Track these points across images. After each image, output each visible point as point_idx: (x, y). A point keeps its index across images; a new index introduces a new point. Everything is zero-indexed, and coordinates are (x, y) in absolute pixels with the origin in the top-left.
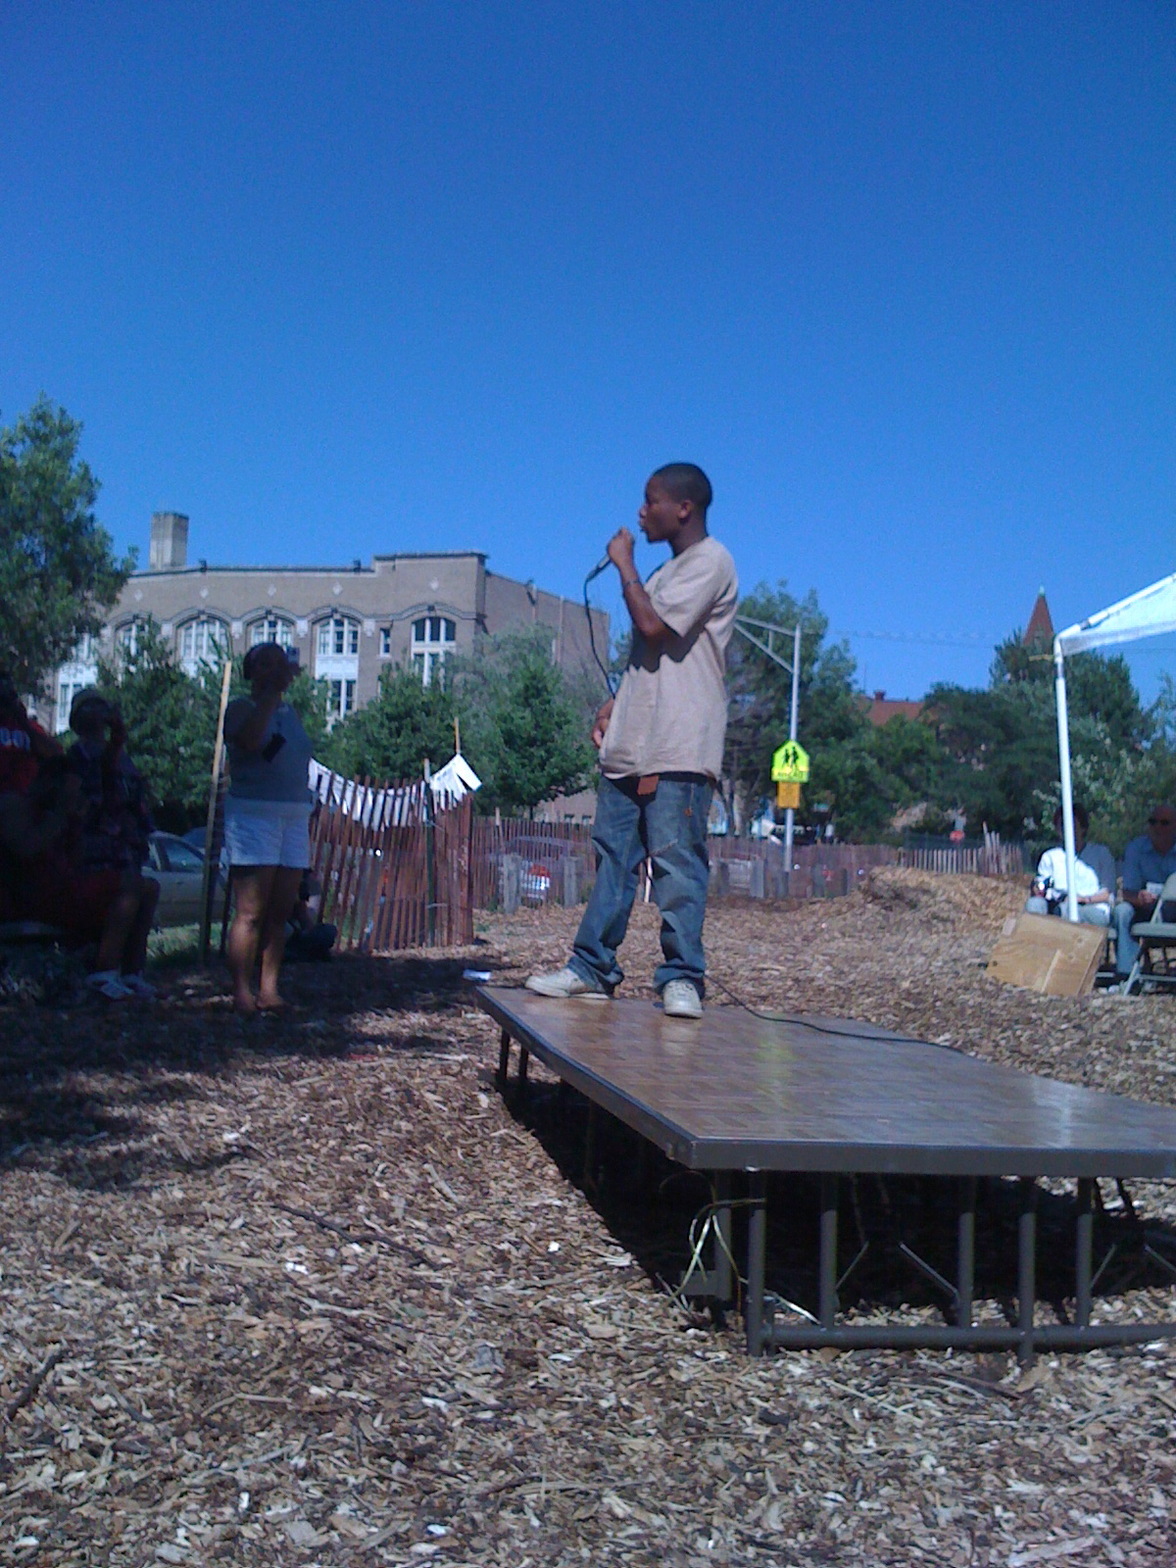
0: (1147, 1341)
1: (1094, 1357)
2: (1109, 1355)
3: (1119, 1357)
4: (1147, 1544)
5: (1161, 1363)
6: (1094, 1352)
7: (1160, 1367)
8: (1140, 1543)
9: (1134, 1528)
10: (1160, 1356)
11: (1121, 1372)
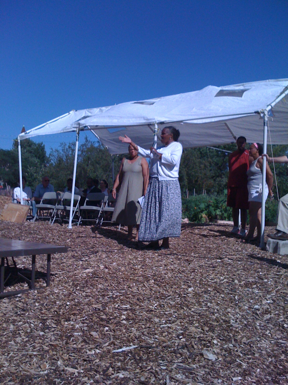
0: (17, 294)
1: (5, 300)
2: (8, 299)
3: (10, 299)
4: (7, 336)
5: (20, 299)
6: (5, 298)
7: (19, 300)
8: (5, 336)
9: (4, 334)
10: (20, 297)
11: (10, 302)
